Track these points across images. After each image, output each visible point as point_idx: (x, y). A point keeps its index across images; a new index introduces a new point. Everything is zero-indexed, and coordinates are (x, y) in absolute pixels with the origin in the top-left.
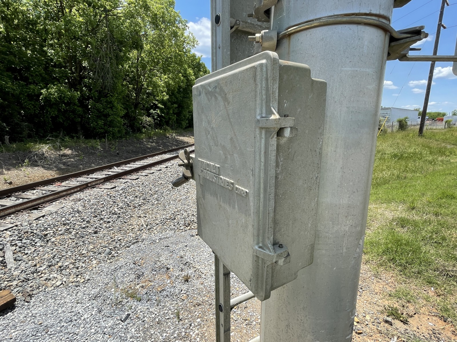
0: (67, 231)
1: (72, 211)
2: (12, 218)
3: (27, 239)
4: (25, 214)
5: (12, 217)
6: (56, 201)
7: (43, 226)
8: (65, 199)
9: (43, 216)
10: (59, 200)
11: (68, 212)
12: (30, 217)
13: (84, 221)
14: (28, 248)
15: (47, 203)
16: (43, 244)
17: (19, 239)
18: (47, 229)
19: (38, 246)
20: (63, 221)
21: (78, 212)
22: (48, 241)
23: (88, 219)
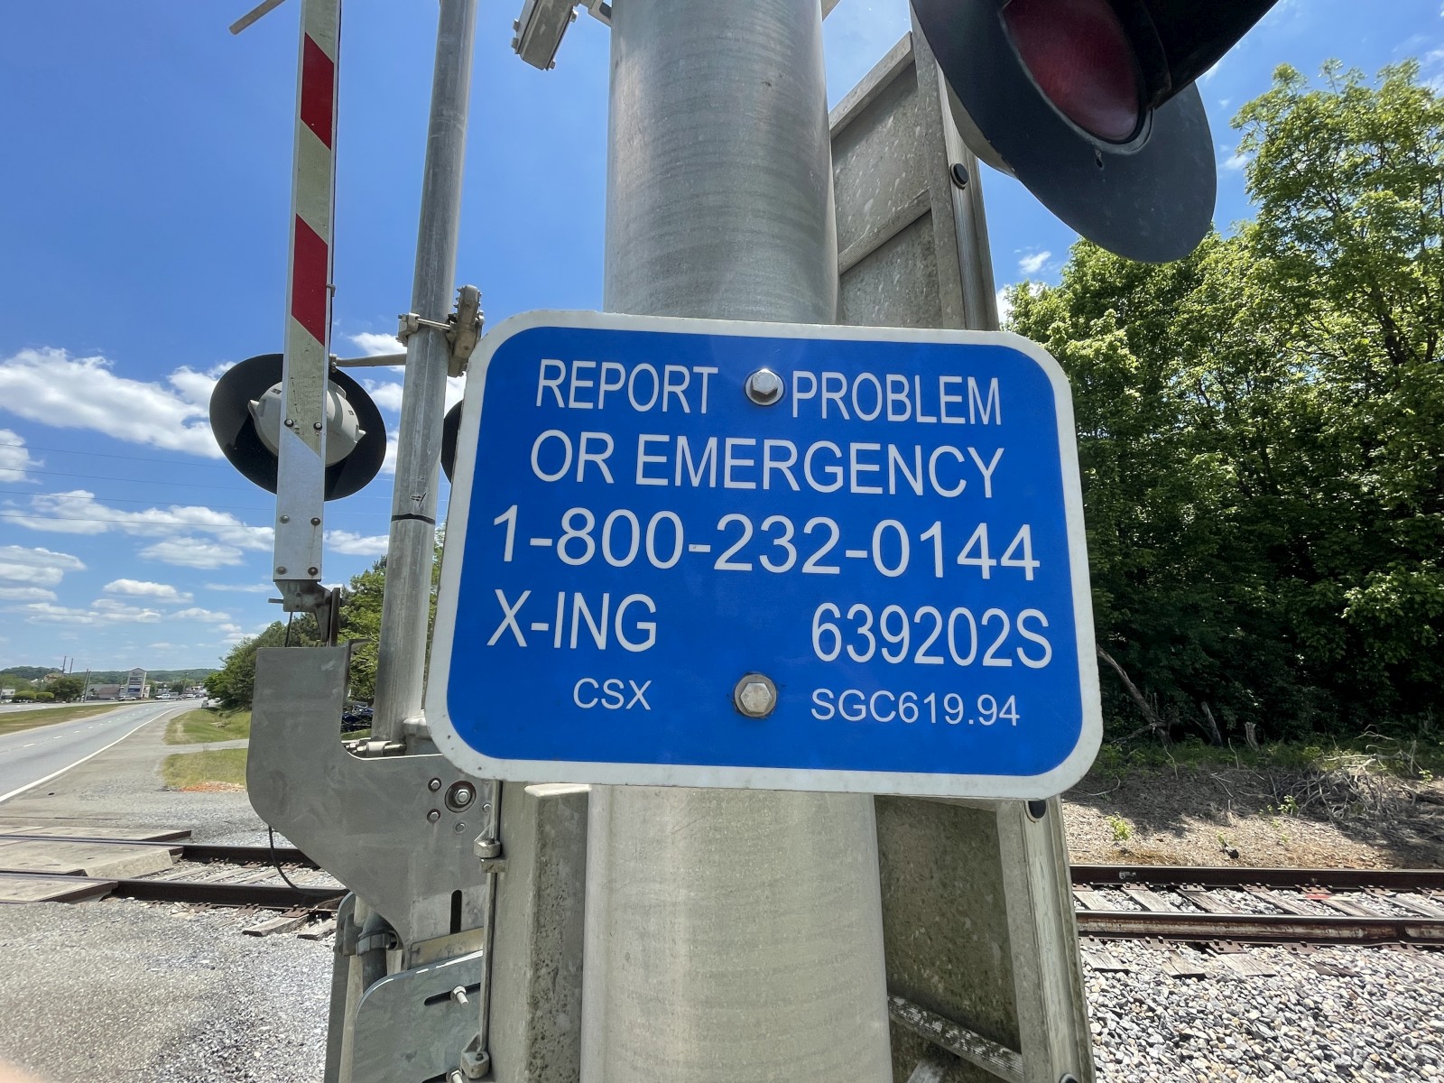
0: (1251, 1059)
1: (1294, 1001)
2: (1131, 948)
3: (1133, 1022)
4: (1163, 950)
5: (1132, 945)
6: (1264, 946)
7: (1187, 1004)
8: (1294, 949)
9: (1201, 977)
10: (1275, 947)
11: (1278, 999)
12: (1168, 965)
13: (1328, 1058)
14: (1128, 1047)
15: (1235, 944)
16: (1165, 1060)
17: (1118, 1010)
18: (1194, 1019)
19: (1152, 1058)
20: (1251, 1022)
21: (1317, 1013)
22: (1183, 1058)
23: (1346, 1060)
